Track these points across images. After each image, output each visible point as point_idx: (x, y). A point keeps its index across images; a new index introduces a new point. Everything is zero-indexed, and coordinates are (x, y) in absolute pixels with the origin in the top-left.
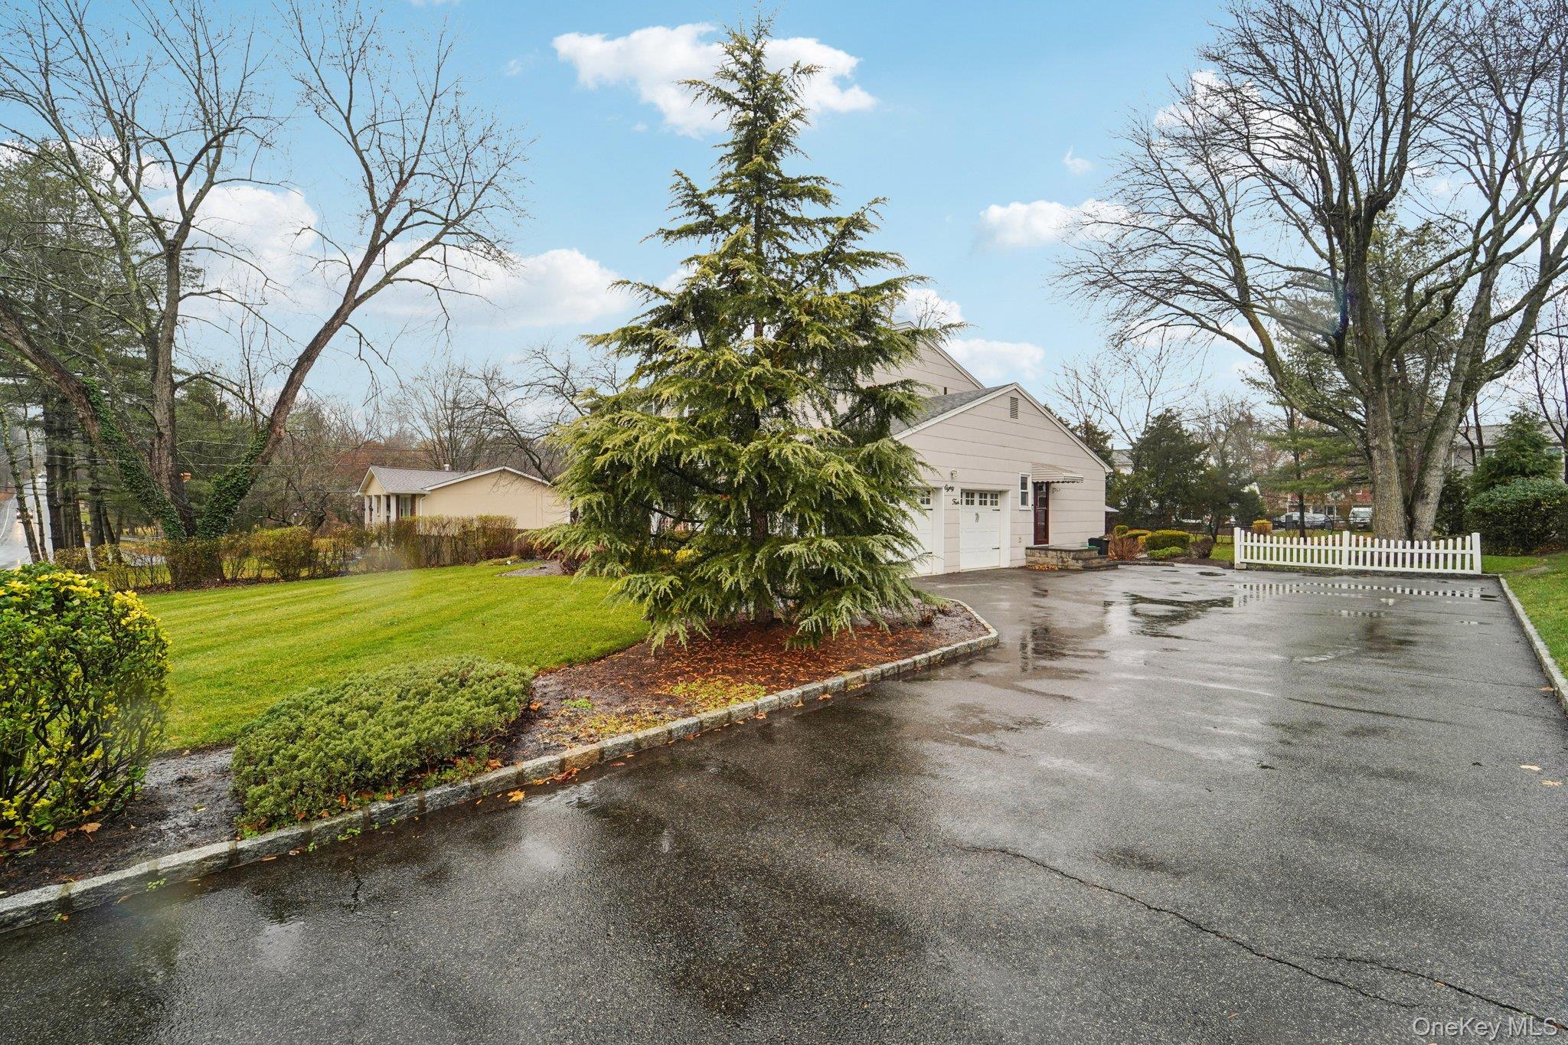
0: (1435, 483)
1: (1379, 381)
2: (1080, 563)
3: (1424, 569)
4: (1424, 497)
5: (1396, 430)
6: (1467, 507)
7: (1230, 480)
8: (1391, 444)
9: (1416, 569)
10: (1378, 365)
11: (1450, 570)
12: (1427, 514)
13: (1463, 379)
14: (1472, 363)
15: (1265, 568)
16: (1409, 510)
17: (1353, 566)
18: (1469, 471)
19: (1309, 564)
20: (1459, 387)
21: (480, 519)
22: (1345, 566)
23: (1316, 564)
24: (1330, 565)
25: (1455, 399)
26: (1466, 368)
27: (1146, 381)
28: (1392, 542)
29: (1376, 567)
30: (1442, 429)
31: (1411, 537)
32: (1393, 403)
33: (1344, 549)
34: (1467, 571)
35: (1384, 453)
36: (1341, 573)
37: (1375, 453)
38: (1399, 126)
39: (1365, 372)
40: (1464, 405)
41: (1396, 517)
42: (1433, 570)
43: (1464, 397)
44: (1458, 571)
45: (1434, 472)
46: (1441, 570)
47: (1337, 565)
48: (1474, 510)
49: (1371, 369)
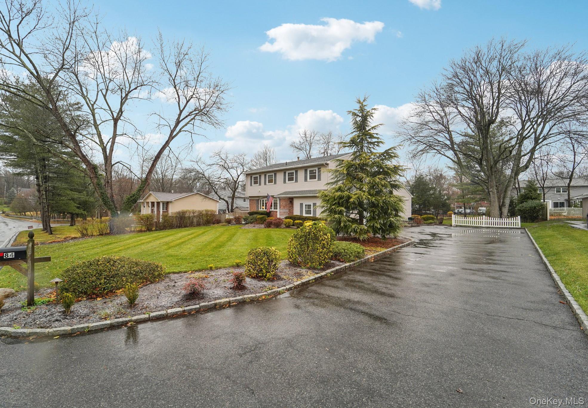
0: (507, 202)
1: (492, 172)
2: (410, 225)
3: (505, 226)
4: (505, 206)
5: (496, 186)
6: (516, 209)
7: (442, 199)
8: (495, 190)
9: (503, 226)
10: (491, 167)
11: (512, 227)
12: (505, 210)
13: (515, 172)
14: (517, 167)
15: (461, 226)
16: (500, 209)
17: (486, 226)
18: (516, 197)
19: (474, 225)
20: (513, 174)
21: (206, 211)
22: (484, 226)
23: (476, 225)
24: (480, 225)
25: (512, 178)
26: (515, 169)
27: (415, 166)
28: (497, 219)
29: (492, 226)
30: (509, 186)
31: (501, 217)
32: (496, 178)
33: (484, 221)
34: (517, 227)
35: (493, 193)
36: (483, 227)
37: (491, 193)
38: (497, 101)
39: (488, 169)
40: (515, 179)
41: (496, 211)
42: (508, 226)
43: (515, 177)
44: (515, 227)
45: (507, 199)
46: (510, 226)
47: (482, 225)
48: (518, 210)
49: (489, 169)
